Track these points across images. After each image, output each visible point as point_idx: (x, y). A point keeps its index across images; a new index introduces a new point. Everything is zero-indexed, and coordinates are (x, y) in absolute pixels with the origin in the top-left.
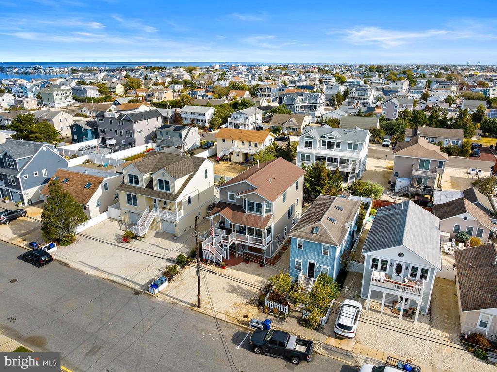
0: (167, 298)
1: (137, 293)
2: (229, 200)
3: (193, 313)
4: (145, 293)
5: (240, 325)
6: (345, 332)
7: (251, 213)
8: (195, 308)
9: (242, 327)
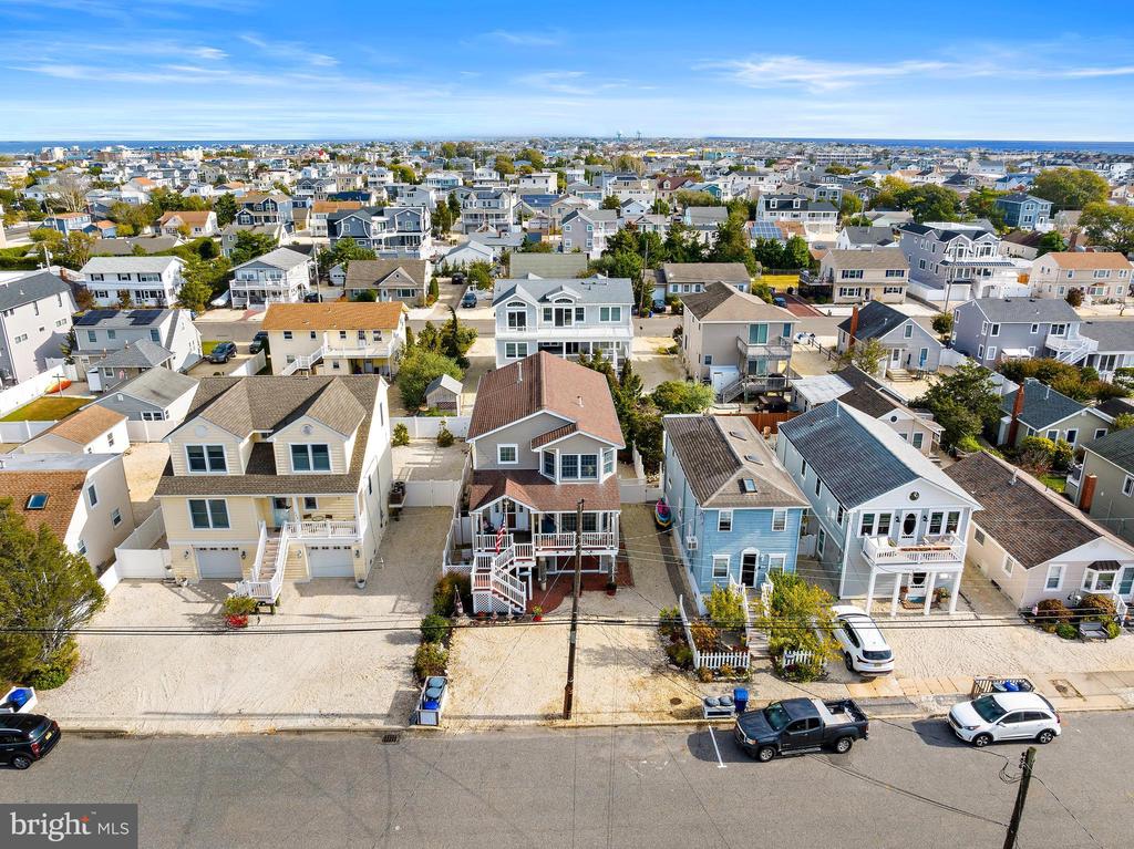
0: (473, 723)
1: (389, 738)
2: (500, 462)
3: (564, 733)
4: (412, 730)
5: (680, 721)
6: (880, 664)
7: (570, 481)
8: (560, 723)
9: (688, 724)
